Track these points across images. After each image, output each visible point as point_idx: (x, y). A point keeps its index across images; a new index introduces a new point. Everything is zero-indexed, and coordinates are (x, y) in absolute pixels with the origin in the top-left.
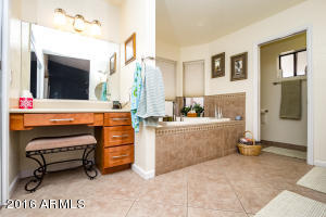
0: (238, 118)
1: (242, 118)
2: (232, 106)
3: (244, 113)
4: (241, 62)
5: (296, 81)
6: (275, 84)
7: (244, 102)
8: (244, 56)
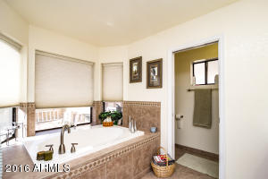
0: (153, 130)
1: (158, 130)
2: (148, 114)
3: (159, 124)
4: (156, 69)
5: (207, 90)
6: (189, 90)
7: (159, 113)
8: (159, 63)
